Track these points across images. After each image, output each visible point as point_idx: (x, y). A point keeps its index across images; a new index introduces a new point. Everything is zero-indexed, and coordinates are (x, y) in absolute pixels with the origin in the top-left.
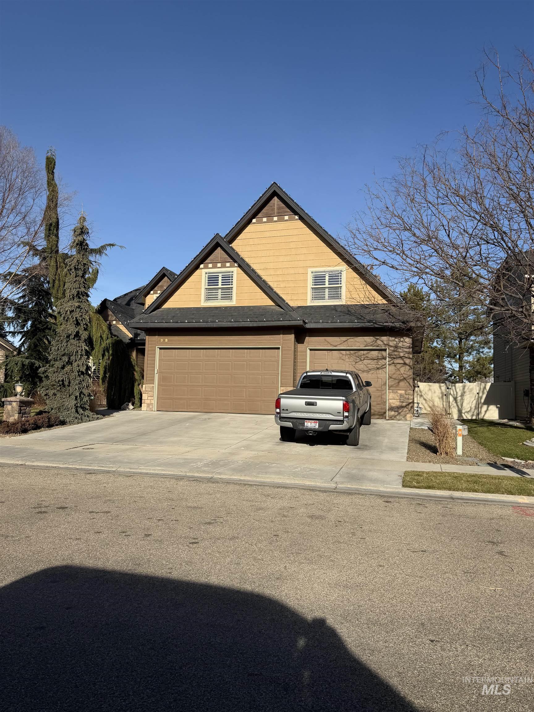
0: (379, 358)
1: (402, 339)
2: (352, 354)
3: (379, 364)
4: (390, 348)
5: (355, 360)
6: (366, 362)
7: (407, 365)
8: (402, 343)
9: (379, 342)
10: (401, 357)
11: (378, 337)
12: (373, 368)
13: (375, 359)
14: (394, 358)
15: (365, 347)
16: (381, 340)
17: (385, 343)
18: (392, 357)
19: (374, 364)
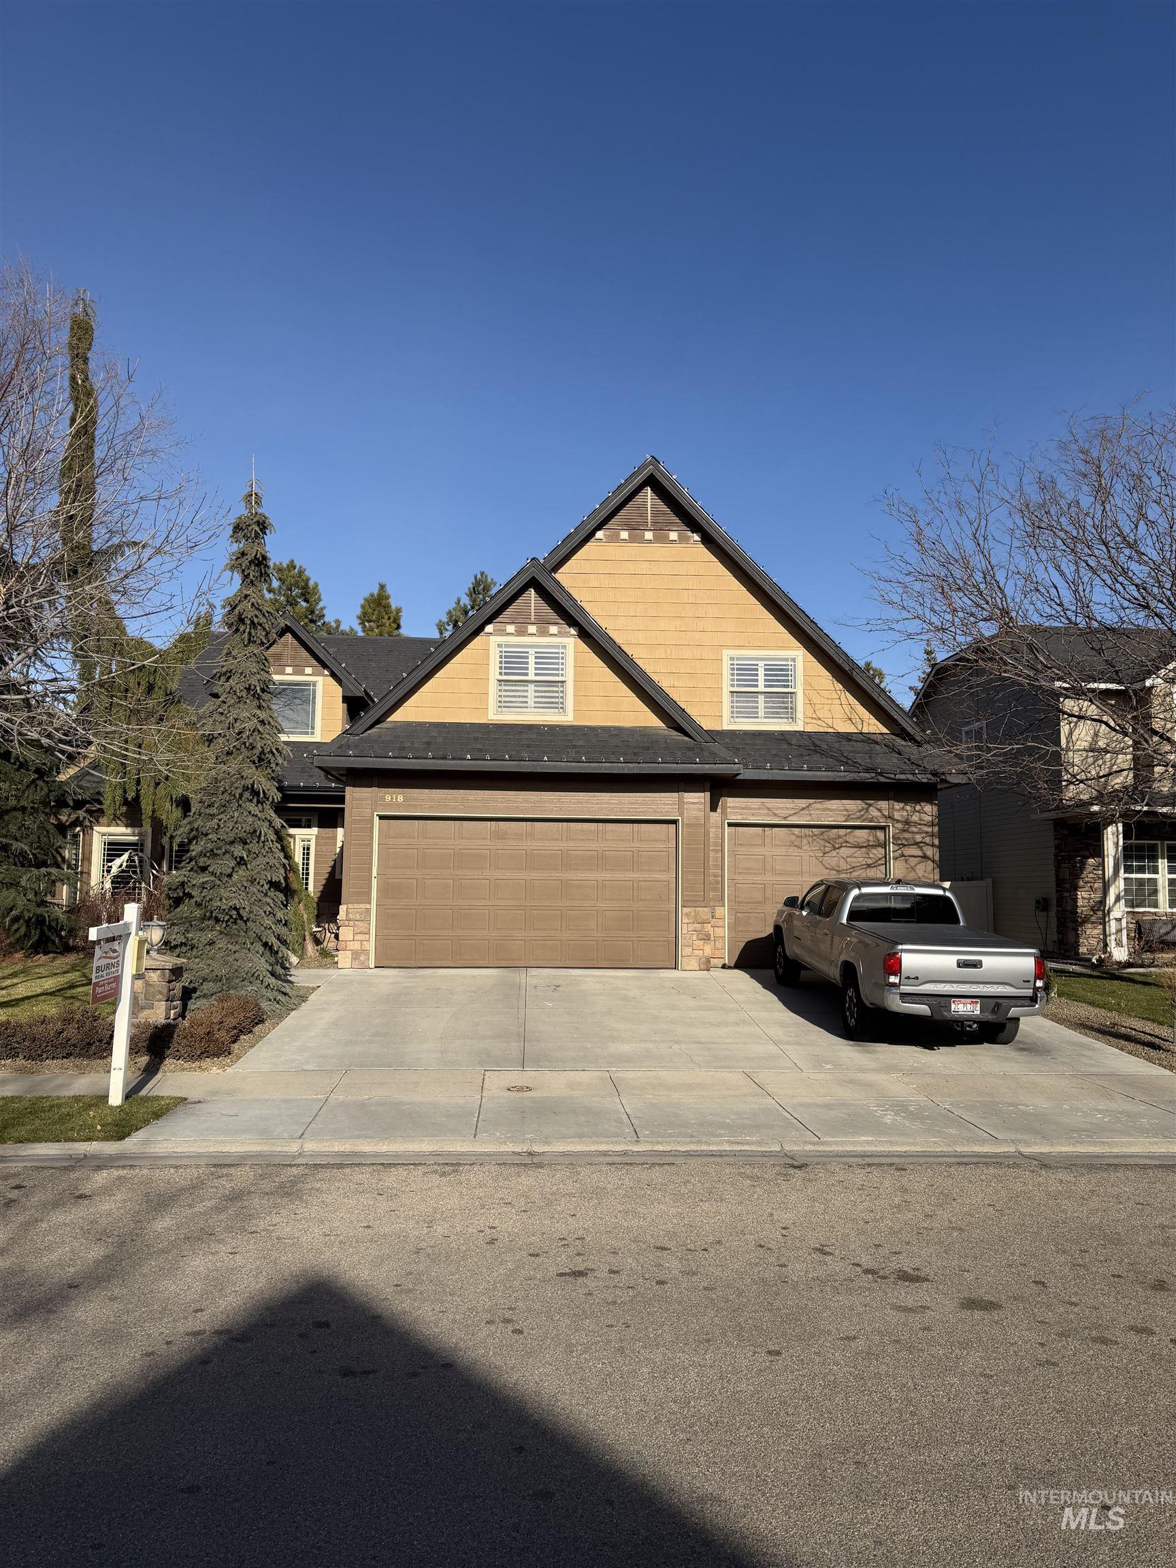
0: (871, 843)
1: (918, 808)
2: (815, 835)
3: (871, 855)
4: (896, 825)
5: (822, 848)
6: (844, 851)
7: (929, 859)
8: (918, 814)
9: (874, 812)
10: (917, 844)
11: (872, 802)
12: (859, 864)
13: (862, 847)
14: (904, 845)
15: (844, 821)
16: (879, 807)
17: (886, 814)
18: (900, 842)
19: (860, 855)
